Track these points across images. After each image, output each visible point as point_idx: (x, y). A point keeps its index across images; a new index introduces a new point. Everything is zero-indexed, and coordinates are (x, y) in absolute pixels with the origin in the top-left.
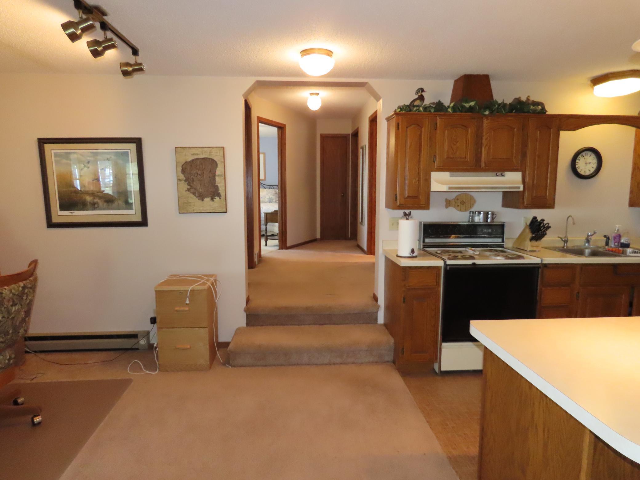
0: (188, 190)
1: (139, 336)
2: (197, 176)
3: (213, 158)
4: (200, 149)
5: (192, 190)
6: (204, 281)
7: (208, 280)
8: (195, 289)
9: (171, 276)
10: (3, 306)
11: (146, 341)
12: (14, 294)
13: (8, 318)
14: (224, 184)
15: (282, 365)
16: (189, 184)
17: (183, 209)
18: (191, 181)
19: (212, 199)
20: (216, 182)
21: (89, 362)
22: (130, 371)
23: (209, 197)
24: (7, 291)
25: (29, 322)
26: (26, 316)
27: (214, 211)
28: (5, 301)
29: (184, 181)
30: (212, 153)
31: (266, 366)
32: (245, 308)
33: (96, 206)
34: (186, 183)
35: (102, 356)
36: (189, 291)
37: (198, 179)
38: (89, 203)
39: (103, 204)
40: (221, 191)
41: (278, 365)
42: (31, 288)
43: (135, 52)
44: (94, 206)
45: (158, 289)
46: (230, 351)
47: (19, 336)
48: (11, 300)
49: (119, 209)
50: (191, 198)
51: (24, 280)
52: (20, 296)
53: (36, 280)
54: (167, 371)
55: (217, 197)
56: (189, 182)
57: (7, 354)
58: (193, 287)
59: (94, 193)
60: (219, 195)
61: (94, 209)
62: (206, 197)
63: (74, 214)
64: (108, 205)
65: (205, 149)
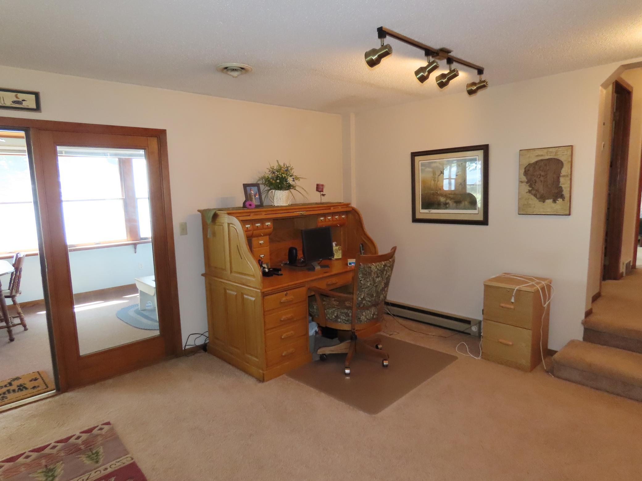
0: (530, 192)
1: (472, 323)
2: (539, 178)
3: (559, 158)
4: (546, 150)
5: (534, 192)
6: (533, 283)
7: (538, 283)
8: (521, 289)
9: (505, 274)
10: (371, 276)
11: (477, 329)
12: (378, 269)
13: (373, 285)
14: (569, 185)
15: (618, 395)
16: (530, 186)
17: (523, 210)
18: (533, 182)
19: (554, 201)
20: (561, 183)
21: (430, 334)
22: (458, 350)
23: (550, 199)
24: (374, 266)
25: (387, 291)
26: (385, 287)
27: (555, 213)
28: (372, 273)
29: (525, 183)
30: (558, 153)
31: (597, 389)
32: (582, 320)
33: (447, 206)
34: (528, 184)
35: (441, 332)
36: (515, 290)
37: (541, 180)
38: (442, 204)
39: (453, 204)
40: (566, 193)
41: (613, 393)
42: (389, 267)
43: (480, 71)
44: (446, 206)
45: (487, 284)
46: (554, 360)
47: (380, 300)
48: (376, 273)
49: (465, 209)
50: (532, 199)
51: (385, 261)
52: (382, 271)
53: (394, 261)
54: (489, 360)
55: (560, 198)
56: (530, 184)
57: (373, 311)
58: (520, 287)
59: (447, 195)
60: (562, 197)
61: (446, 208)
62: (548, 199)
63: (431, 212)
64: (457, 205)
65: (551, 150)
